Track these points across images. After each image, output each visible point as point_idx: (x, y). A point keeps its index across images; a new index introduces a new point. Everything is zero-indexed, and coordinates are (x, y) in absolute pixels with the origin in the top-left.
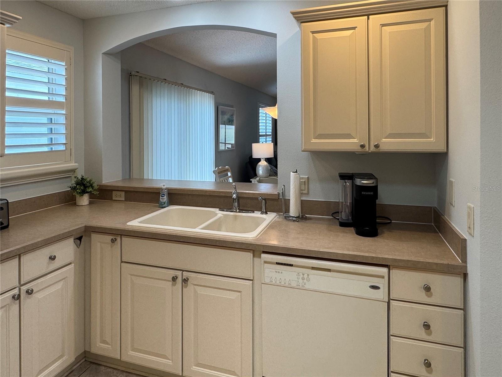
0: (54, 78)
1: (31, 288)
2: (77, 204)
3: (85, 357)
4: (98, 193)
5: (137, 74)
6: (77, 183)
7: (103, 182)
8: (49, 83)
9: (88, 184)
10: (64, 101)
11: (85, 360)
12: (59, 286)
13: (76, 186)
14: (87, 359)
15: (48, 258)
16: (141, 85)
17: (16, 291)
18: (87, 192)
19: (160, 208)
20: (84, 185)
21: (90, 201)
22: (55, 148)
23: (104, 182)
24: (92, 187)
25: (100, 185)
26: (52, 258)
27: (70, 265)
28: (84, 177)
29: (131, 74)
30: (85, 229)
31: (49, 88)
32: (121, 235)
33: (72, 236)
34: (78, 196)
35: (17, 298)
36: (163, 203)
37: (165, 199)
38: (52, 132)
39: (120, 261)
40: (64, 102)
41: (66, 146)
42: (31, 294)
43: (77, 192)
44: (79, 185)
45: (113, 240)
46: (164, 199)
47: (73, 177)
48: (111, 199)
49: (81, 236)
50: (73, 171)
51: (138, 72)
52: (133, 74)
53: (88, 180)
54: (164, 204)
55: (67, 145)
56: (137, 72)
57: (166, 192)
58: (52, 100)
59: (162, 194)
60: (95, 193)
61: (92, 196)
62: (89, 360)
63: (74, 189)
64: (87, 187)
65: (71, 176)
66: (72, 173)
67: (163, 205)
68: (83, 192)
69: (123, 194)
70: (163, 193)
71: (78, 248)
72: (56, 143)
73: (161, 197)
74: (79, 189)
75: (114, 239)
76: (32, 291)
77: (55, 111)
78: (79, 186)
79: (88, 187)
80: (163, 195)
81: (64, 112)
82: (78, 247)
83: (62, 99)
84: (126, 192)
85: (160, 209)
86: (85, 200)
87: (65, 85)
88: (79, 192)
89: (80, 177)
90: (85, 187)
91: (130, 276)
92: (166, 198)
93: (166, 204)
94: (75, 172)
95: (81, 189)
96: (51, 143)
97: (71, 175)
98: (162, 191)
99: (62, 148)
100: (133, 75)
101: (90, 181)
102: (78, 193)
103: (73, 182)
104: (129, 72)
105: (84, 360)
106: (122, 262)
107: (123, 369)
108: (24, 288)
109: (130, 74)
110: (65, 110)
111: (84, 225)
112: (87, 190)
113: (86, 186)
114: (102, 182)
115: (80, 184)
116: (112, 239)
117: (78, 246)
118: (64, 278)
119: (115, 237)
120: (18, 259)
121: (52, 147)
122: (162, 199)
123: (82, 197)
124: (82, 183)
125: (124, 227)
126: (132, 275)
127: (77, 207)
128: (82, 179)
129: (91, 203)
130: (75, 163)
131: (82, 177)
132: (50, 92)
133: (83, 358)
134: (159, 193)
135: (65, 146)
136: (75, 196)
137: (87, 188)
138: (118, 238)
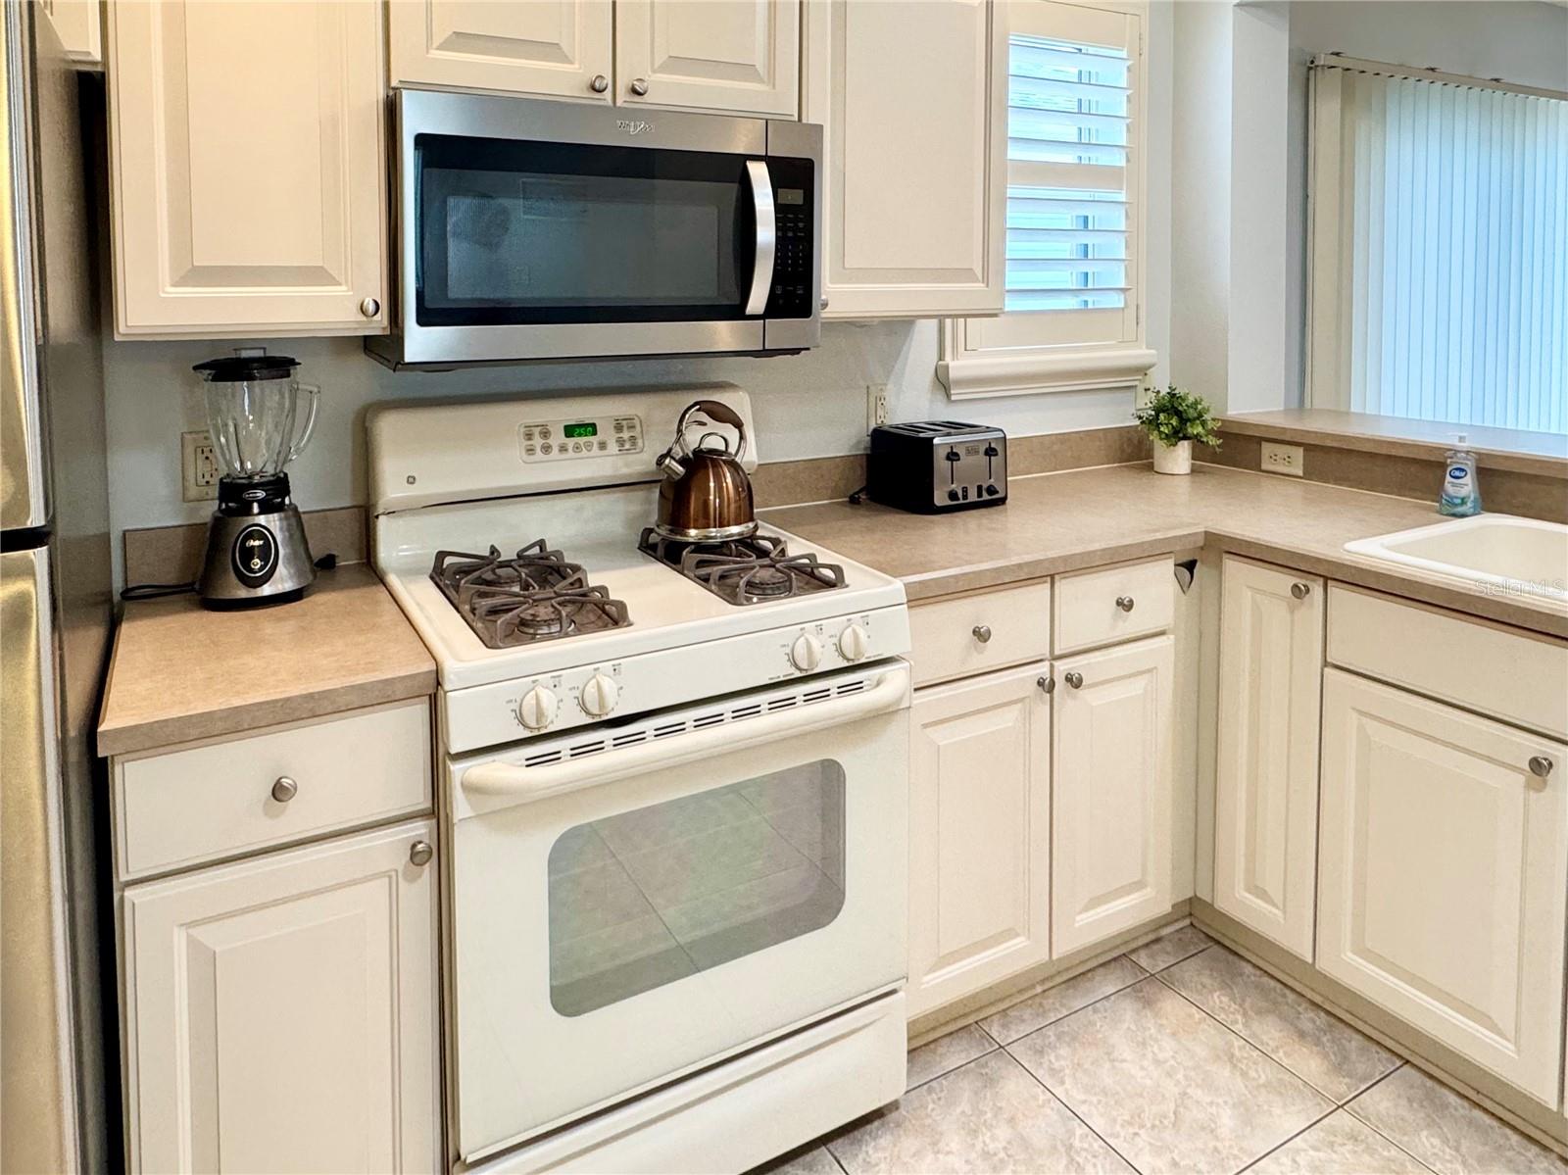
0: (1093, 99)
1: (1076, 671)
2: (1156, 469)
3: (1191, 915)
4: (1218, 442)
5: (1333, 61)
6: (1158, 410)
7: (1230, 413)
8: (1081, 113)
9: (1192, 413)
10: (1123, 163)
11: (1192, 924)
12: (1137, 686)
13: (1157, 415)
14: (1195, 923)
15: (1115, 603)
16: (1348, 96)
17: (1043, 670)
18: (1185, 438)
19: (1450, 518)
20: (1178, 413)
21: (1193, 464)
22: (1095, 301)
23: (1235, 413)
24: (1204, 424)
25: (1223, 421)
26: (1125, 605)
27: (1164, 638)
28: (1176, 392)
29: (1316, 63)
30: (1206, 539)
31: (1080, 129)
32: (1326, 579)
33: (1167, 556)
34: (1159, 446)
35: (1047, 686)
36: (1459, 501)
37: (1466, 487)
38: (1086, 255)
39: (1319, 663)
40: (1122, 167)
41: (1125, 298)
42: (1077, 686)
43: (1160, 432)
44: (1164, 412)
45: (1299, 588)
46: (1462, 486)
47: (1141, 390)
48: (1257, 466)
49: (1191, 558)
50: (1143, 370)
51: (1337, 54)
52: (1322, 63)
53: (1191, 399)
54: (1463, 501)
55: (1127, 293)
56: (1332, 54)
57: (1470, 466)
58: (1087, 162)
59: (1457, 469)
60: (1213, 441)
61: (1200, 451)
62: (1205, 930)
63: (1152, 423)
64: (1189, 420)
65: (1136, 386)
66: (1140, 377)
67: (1456, 505)
68: (1177, 436)
69: (1298, 454)
70: (1459, 466)
71: (1184, 592)
72: (1096, 287)
73: (1448, 476)
74: (1166, 424)
75: (1303, 588)
76: (1080, 680)
77: (1096, 194)
78: (1166, 415)
79: (1192, 421)
80: (1457, 473)
81: (1122, 197)
82: (1185, 589)
83: (1118, 160)
84: (1309, 448)
85: (1447, 521)
86: (1179, 459)
87: (1127, 118)
88: (1167, 435)
89: (1164, 391)
90: (1184, 420)
91: (1355, 715)
92: (1470, 486)
93: (1469, 505)
94: (1146, 374)
95: (1170, 426)
96: (1083, 288)
97: (1137, 383)
98: (1451, 458)
99: (1116, 301)
100: (1323, 66)
101: (1196, 403)
102: (1163, 436)
103: (1145, 403)
104: (1309, 59)
105: (1187, 922)
106: (1326, 664)
107: (1318, 999)
108: (1063, 667)
109: (1312, 62)
110: (1124, 192)
111: (1203, 530)
112: (1189, 430)
113: (1184, 415)
114: (1226, 410)
115: (1168, 410)
116: (1296, 586)
117: (1184, 587)
118: (1149, 671)
119: (1304, 582)
120: (1048, 585)
121: (1086, 299)
122: (1454, 485)
123: (1172, 447)
124: (1173, 406)
125: (1337, 555)
126: (1361, 713)
127: (1157, 476)
128: (1172, 395)
129: (1194, 471)
130: (1147, 348)
131: (1169, 391)
132: (1083, 141)
133: (1184, 917)
134: (1443, 466)
135: (1122, 297)
136: (1153, 441)
137: (1188, 424)
138: (1316, 587)
